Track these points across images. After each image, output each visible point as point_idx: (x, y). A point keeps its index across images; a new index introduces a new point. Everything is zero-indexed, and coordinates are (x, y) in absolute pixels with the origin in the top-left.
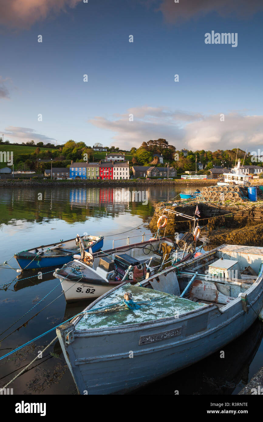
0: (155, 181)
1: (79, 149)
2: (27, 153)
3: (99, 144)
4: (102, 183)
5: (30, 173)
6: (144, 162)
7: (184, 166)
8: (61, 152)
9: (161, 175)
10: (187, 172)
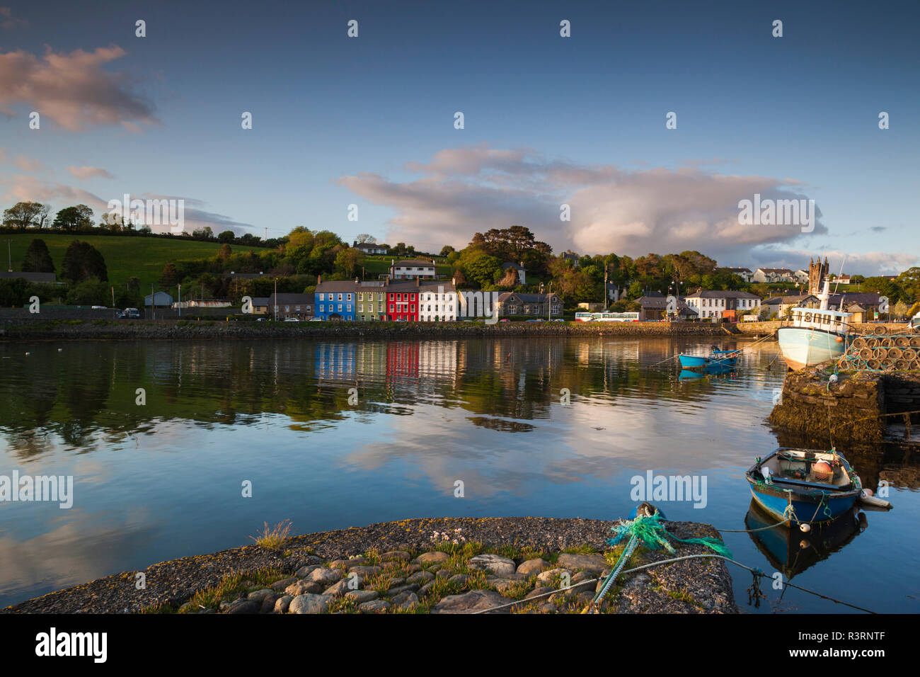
0: (524, 326)
1: (326, 249)
2: (199, 258)
3: (367, 236)
4: (402, 330)
5: (220, 305)
6: (482, 281)
7: (578, 292)
8: (283, 256)
9: (528, 310)
10: (582, 305)
